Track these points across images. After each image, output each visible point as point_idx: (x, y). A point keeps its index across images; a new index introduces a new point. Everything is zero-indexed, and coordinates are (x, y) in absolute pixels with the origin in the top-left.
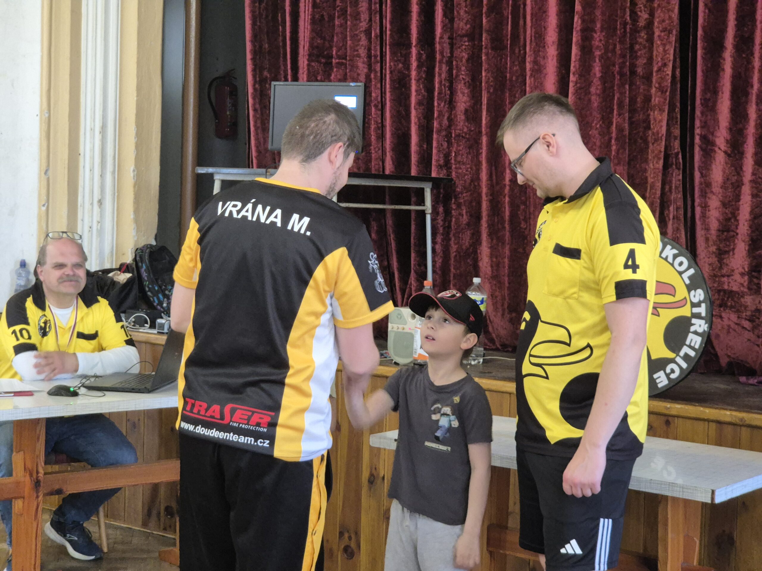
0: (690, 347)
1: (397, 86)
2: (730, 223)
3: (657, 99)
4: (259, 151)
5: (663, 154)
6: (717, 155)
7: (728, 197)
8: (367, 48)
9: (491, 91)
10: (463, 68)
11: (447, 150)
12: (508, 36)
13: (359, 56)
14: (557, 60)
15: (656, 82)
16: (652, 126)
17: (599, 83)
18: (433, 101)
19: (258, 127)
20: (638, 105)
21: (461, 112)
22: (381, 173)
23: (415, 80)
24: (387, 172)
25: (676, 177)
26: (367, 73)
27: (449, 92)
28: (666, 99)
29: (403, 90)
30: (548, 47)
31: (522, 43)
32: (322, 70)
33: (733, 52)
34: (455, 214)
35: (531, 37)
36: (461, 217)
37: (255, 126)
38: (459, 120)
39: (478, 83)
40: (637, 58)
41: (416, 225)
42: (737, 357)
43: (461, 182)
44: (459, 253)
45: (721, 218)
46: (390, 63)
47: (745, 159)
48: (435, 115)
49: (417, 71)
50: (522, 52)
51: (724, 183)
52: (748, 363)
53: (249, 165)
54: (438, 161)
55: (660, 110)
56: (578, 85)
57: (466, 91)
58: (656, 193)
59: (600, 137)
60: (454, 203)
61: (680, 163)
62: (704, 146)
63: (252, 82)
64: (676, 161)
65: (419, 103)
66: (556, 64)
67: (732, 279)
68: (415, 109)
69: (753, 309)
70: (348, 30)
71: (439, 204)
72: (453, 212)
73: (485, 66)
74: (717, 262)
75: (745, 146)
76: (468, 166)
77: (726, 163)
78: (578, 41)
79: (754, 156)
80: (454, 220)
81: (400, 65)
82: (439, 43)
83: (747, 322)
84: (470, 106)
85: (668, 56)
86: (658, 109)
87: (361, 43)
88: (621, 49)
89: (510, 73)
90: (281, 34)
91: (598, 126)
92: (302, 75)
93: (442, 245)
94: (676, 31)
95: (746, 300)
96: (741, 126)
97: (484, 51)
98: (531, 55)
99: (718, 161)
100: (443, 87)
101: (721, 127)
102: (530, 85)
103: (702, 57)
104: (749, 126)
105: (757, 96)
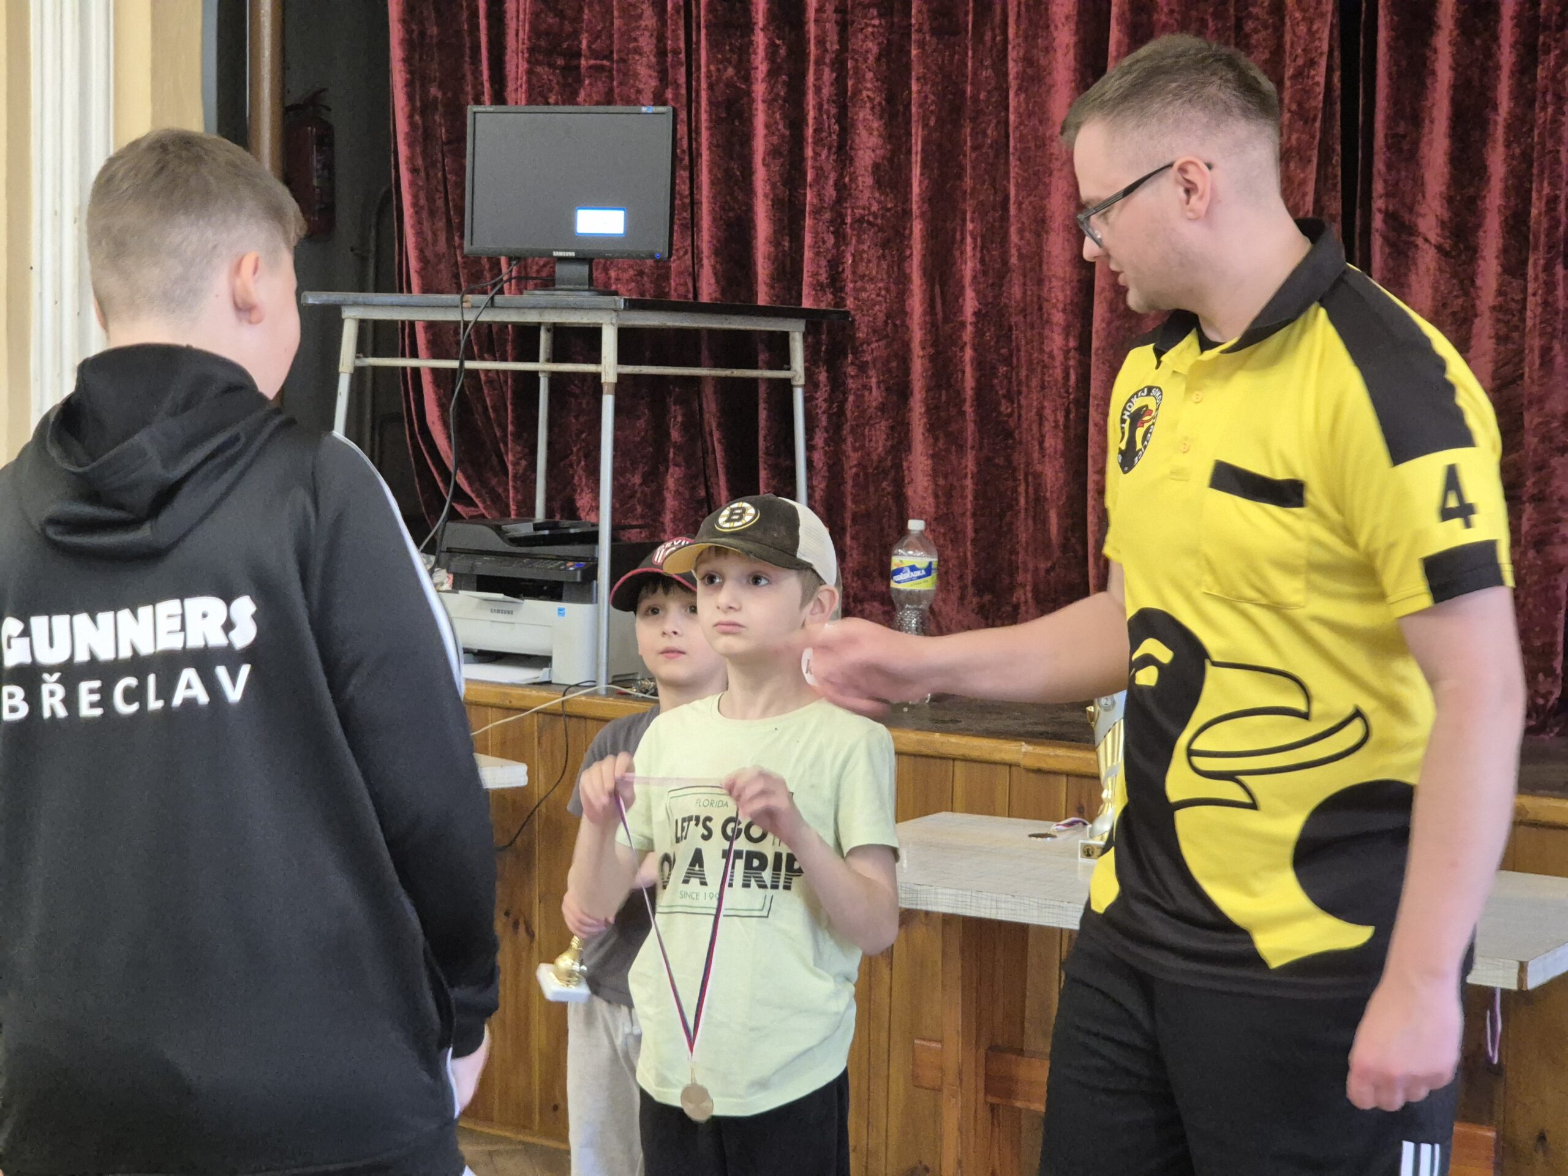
1: (724, 115)
3: (1294, 137)
4: (423, 259)
6: (1420, 253)
8: (655, 33)
9: (932, 123)
10: (869, 75)
11: (834, 251)
12: (967, 4)
13: (638, 51)
14: (1075, 55)
15: (1292, 99)
18: (801, 149)
19: (422, 208)
21: (866, 170)
22: (692, 300)
23: (763, 101)
24: (705, 298)
26: (656, 87)
27: (837, 127)
28: (1313, 137)
29: (737, 124)
30: (1056, 27)
31: (998, 19)
32: (558, 83)
33: (1455, 33)
34: (854, 386)
35: (1019, 5)
36: (867, 393)
37: (415, 204)
38: (861, 188)
39: (901, 108)
40: (1249, 48)
41: (769, 410)
43: (866, 319)
44: (865, 468)
46: (708, 66)
47: (1481, 262)
48: (809, 178)
49: (769, 82)
50: (998, 38)
51: (1436, 312)
53: (402, 287)
54: (815, 275)
55: (1301, 158)
57: (875, 125)
60: (852, 363)
62: (1392, 234)
63: (406, 109)
65: (773, 152)
66: (1073, 63)
68: (764, 165)
71: (818, 367)
72: (850, 381)
73: (916, 70)
75: (1481, 234)
76: (881, 285)
77: (1441, 270)
78: (1123, 13)
79: (1502, 257)
80: (851, 398)
81: (730, 71)
82: (816, 21)
84: (883, 158)
85: (1317, 43)
86: (1297, 158)
87: (643, 24)
88: (1216, 30)
89: (972, 84)
90: (465, 4)
92: (513, 95)
93: (826, 453)
96: (1471, 191)
97: (914, 37)
98: (1019, 45)
99: (1422, 268)
100: (825, 117)
101: (1427, 195)
102: (1016, 109)
103: (1388, 44)
104: (1489, 192)
105: (1509, 128)
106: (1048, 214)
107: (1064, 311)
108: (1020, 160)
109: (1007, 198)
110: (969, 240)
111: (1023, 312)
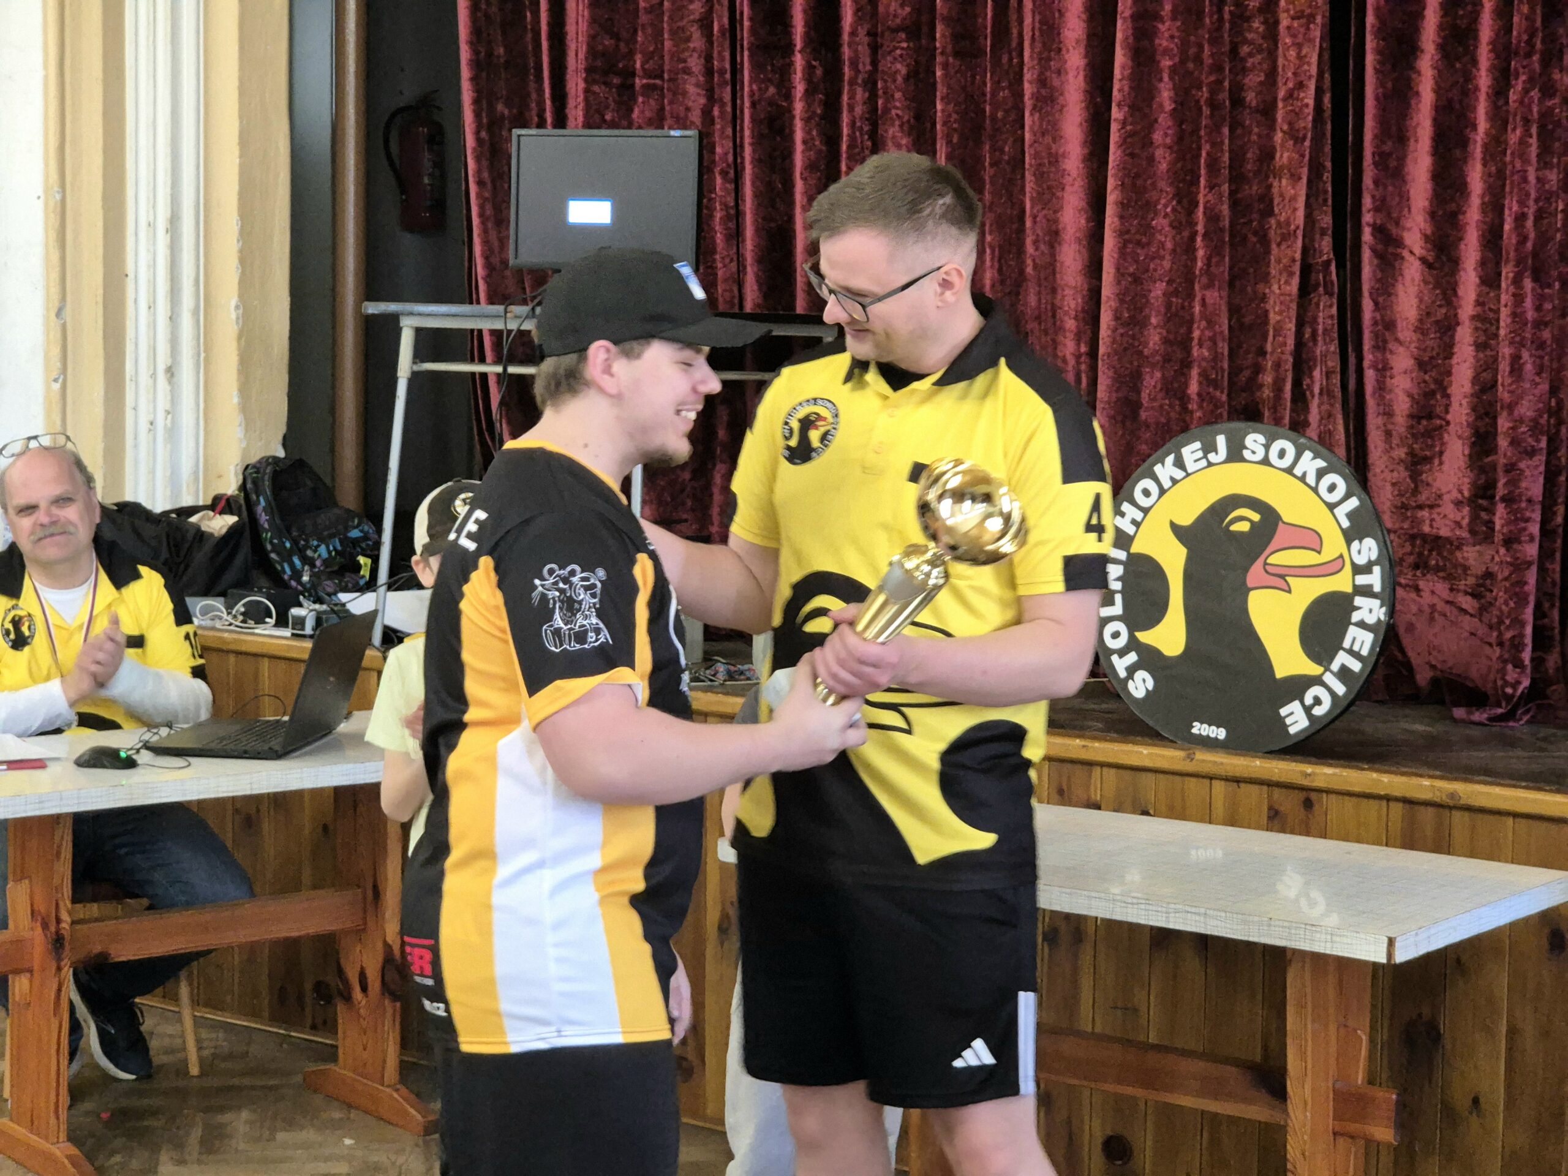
0: (1351, 652)
2: (1432, 402)
3: (1286, 155)
4: (489, 266)
5: (1298, 264)
6: (1406, 264)
7: (1429, 349)
8: (703, 55)
9: (955, 140)
10: (898, 95)
12: (986, 28)
13: (687, 71)
14: (1085, 77)
15: (1283, 121)
16: (1276, 210)
17: (1170, 123)
18: (839, 162)
19: (488, 217)
20: (1249, 167)
22: (738, 308)
23: (801, 119)
24: (749, 307)
25: (1326, 312)
26: (705, 105)
27: (869, 143)
28: (1303, 156)
29: (779, 139)
30: (1068, 51)
31: (1014, 44)
32: (614, 101)
33: (1436, 58)
35: (1033, 29)
37: (481, 215)
39: (928, 125)
40: (1244, 70)
42: (1450, 668)
45: (1415, 391)
46: (751, 86)
47: (1462, 273)
49: (806, 101)
50: (1015, 61)
51: (1421, 321)
52: (1473, 681)
55: (1292, 175)
56: (1129, 128)
57: (904, 141)
58: (1285, 344)
59: (1174, 232)
61: (1332, 282)
62: (1380, 247)
63: (473, 126)
64: (1324, 277)
65: (811, 167)
66: (1083, 84)
67: (1439, 514)
68: (804, 179)
69: (1479, 573)
70: (666, 19)
73: (941, 90)
74: (1408, 480)
75: (1462, 247)
77: (1426, 282)
78: (1127, 38)
79: (1479, 268)
81: (772, 90)
82: (850, 45)
83: (1469, 598)
85: (1306, 67)
86: (1288, 176)
87: (692, 45)
88: (1212, 55)
89: (991, 104)
90: (529, 27)
91: (1169, 210)
92: (573, 116)
94: (1323, 17)
95: (1465, 554)
96: (1453, 206)
97: (939, 59)
98: (1033, 67)
99: (1408, 278)
100: (858, 134)
101: (1413, 210)
102: (1031, 128)
103: (1375, 68)
104: (1469, 206)
105: (1486, 146)
106: (1060, 226)
107: (1076, 318)
108: (1034, 175)
109: (1023, 211)
110: (988, 251)
111: (1038, 318)
